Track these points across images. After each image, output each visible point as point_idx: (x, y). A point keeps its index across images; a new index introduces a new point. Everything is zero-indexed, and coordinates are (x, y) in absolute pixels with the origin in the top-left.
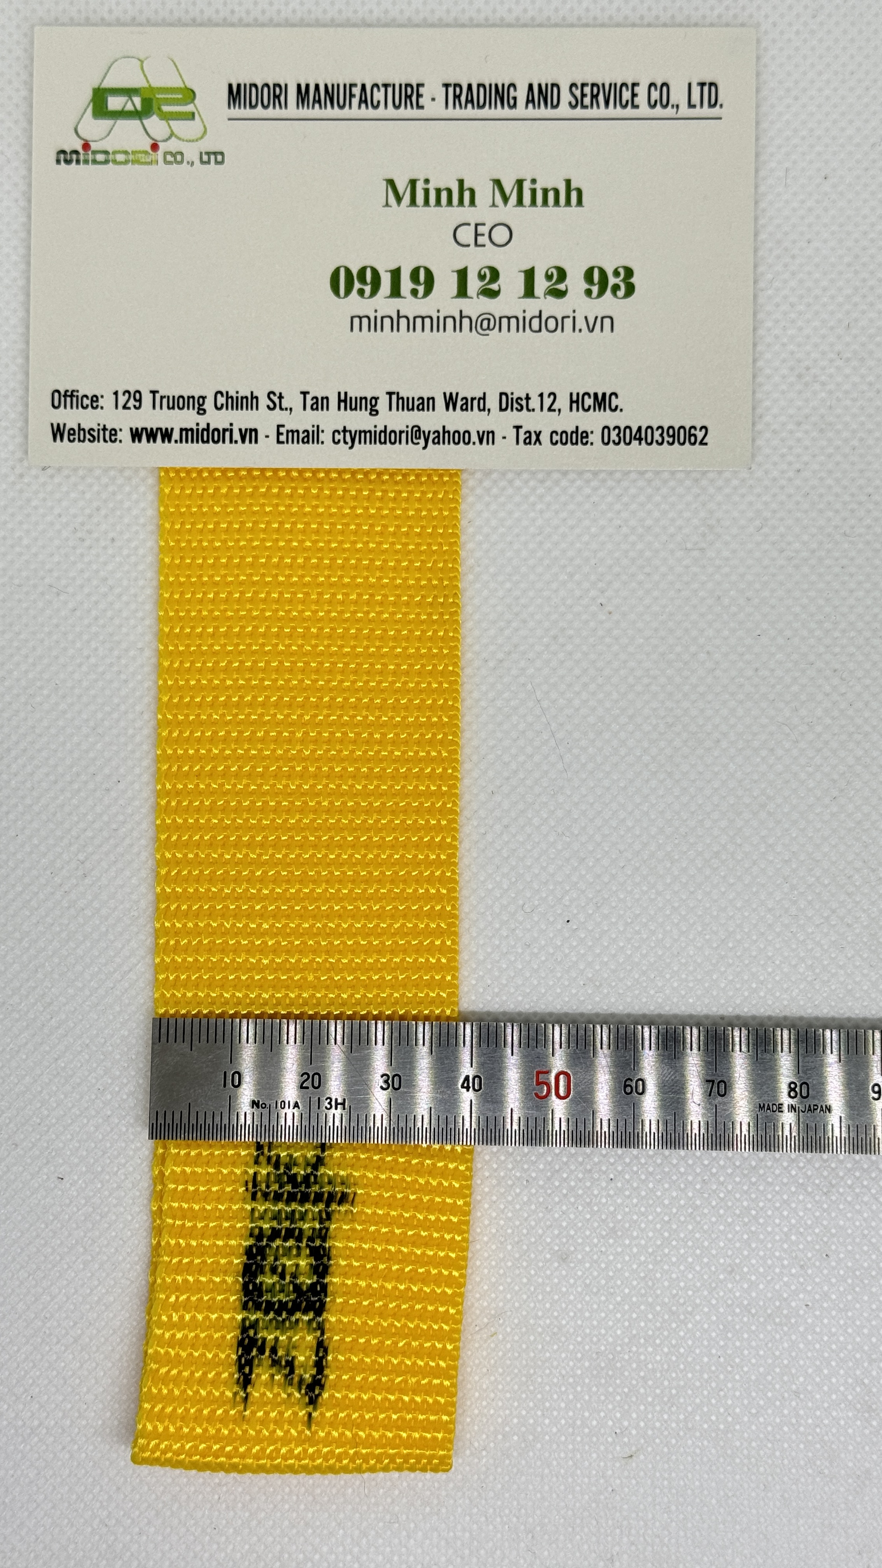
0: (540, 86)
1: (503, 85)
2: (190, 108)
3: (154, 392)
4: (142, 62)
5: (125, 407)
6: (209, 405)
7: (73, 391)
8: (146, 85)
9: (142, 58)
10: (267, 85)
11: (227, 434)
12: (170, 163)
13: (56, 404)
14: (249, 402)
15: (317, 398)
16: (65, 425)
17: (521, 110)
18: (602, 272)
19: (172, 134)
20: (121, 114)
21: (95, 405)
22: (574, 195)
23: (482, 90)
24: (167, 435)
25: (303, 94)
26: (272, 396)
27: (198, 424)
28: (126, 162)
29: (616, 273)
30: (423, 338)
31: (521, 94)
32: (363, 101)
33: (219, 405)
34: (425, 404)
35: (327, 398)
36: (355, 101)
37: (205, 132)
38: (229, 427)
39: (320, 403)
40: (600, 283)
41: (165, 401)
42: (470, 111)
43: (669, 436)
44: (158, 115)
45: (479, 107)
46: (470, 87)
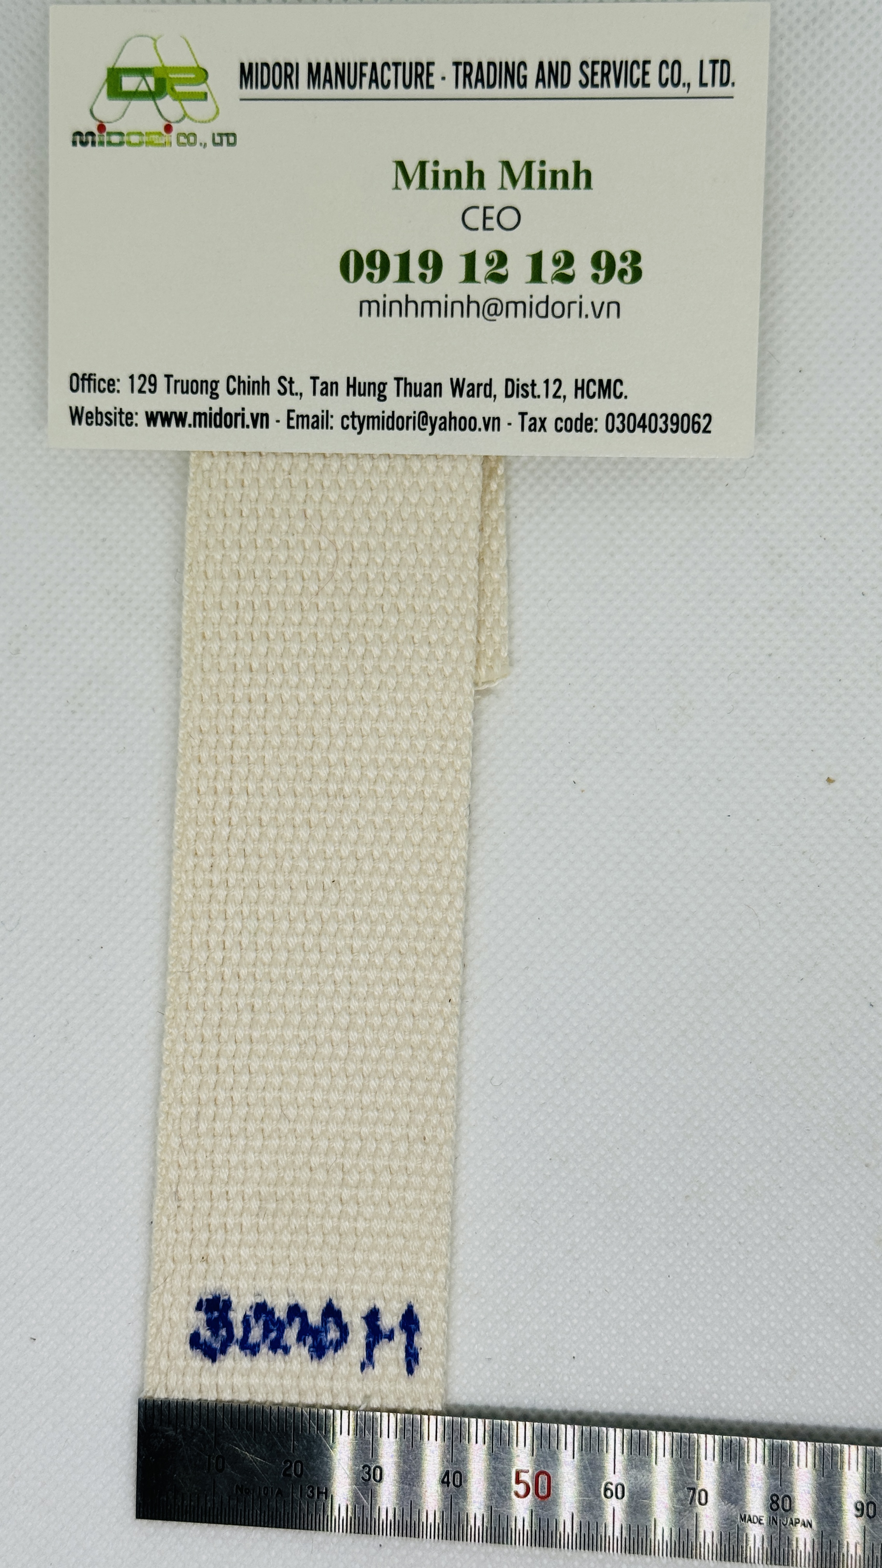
0: (550, 63)
1: (513, 63)
2: (202, 88)
3: (168, 377)
4: (155, 40)
5: (140, 391)
6: (221, 389)
7: (90, 375)
8: (159, 65)
9: (156, 37)
10: (278, 64)
11: (239, 418)
12: (184, 144)
13: (75, 387)
14: (260, 386)
15: (326, 383)
16: (83, 408)
17: (531, 90)
18: (610, 256)
19: (185, 115)
20: (135, 95)
21: (111, 388)
22: (583, 177)
23: (492, 68)
24: (181, 419)
25: (314, 74)
26: (282, 381)
27: (211, 409)
28: (140, 144)
29: (624, 258)
30: (432, 323)
31: (531, 73)
32: (373, 81)
33: (231, 390)
34: (432, 390)
35: (336, 383)
36: (366, 80)
37: (218, 113)
38: (240, 411)
39: (329, 389)
40: (607, 267)
41: (179, 385)
42: (480, 91)
43: (673, 423)
44: (171, 96)
45: (490, 86)
46: (480, 65)
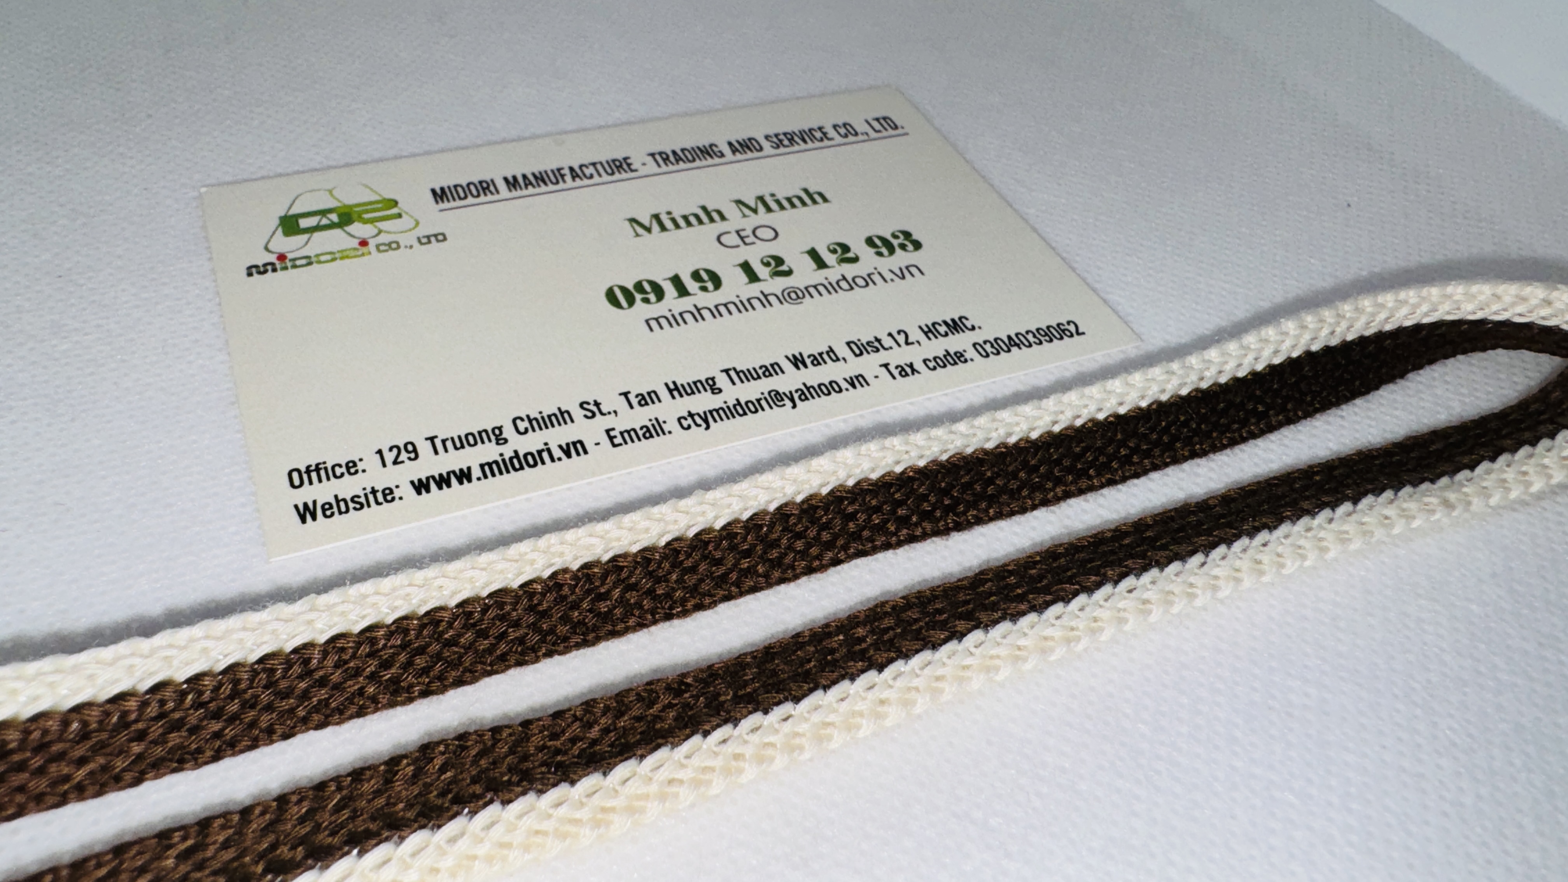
0: (738, 141)
1: (704, 147)
2: (395, 211)
3: (432, 439)
5: (395, 462)
6: (509, 432)
7: (317, 465)
8: (339, 204)
9: (329, 189)
10: (471, 183)
11: (545, 455)
12: (386, 251)
13: (297, 482)
14: (560, 417)
15: (642, 395)
16: (315, 502)
17: (730, 157)
19: (380, 231)
20: (317, 228)
21: (352, 470)
22: (817, 197)
23: (686, 152)
24: (464, 476)
25: (512, 183)
26: (585, 406)
27: (501, 455)
28: (333, 260)
29: (895, 237)
30: (736, 319)
31: (724, 149)
32: (575, 177)
33: (522, 430)
34: (771, 370)
35: (654, 392)
36: (568, 178)
37: (417, 223)
38: (543, 447)
39: (648, 398)
40: (884, 245)
41: (449, 444)
42: (683, 166)
43: (1042, 336)
44: (361, 222)
45: (690, 162)
46: (674, 152)
